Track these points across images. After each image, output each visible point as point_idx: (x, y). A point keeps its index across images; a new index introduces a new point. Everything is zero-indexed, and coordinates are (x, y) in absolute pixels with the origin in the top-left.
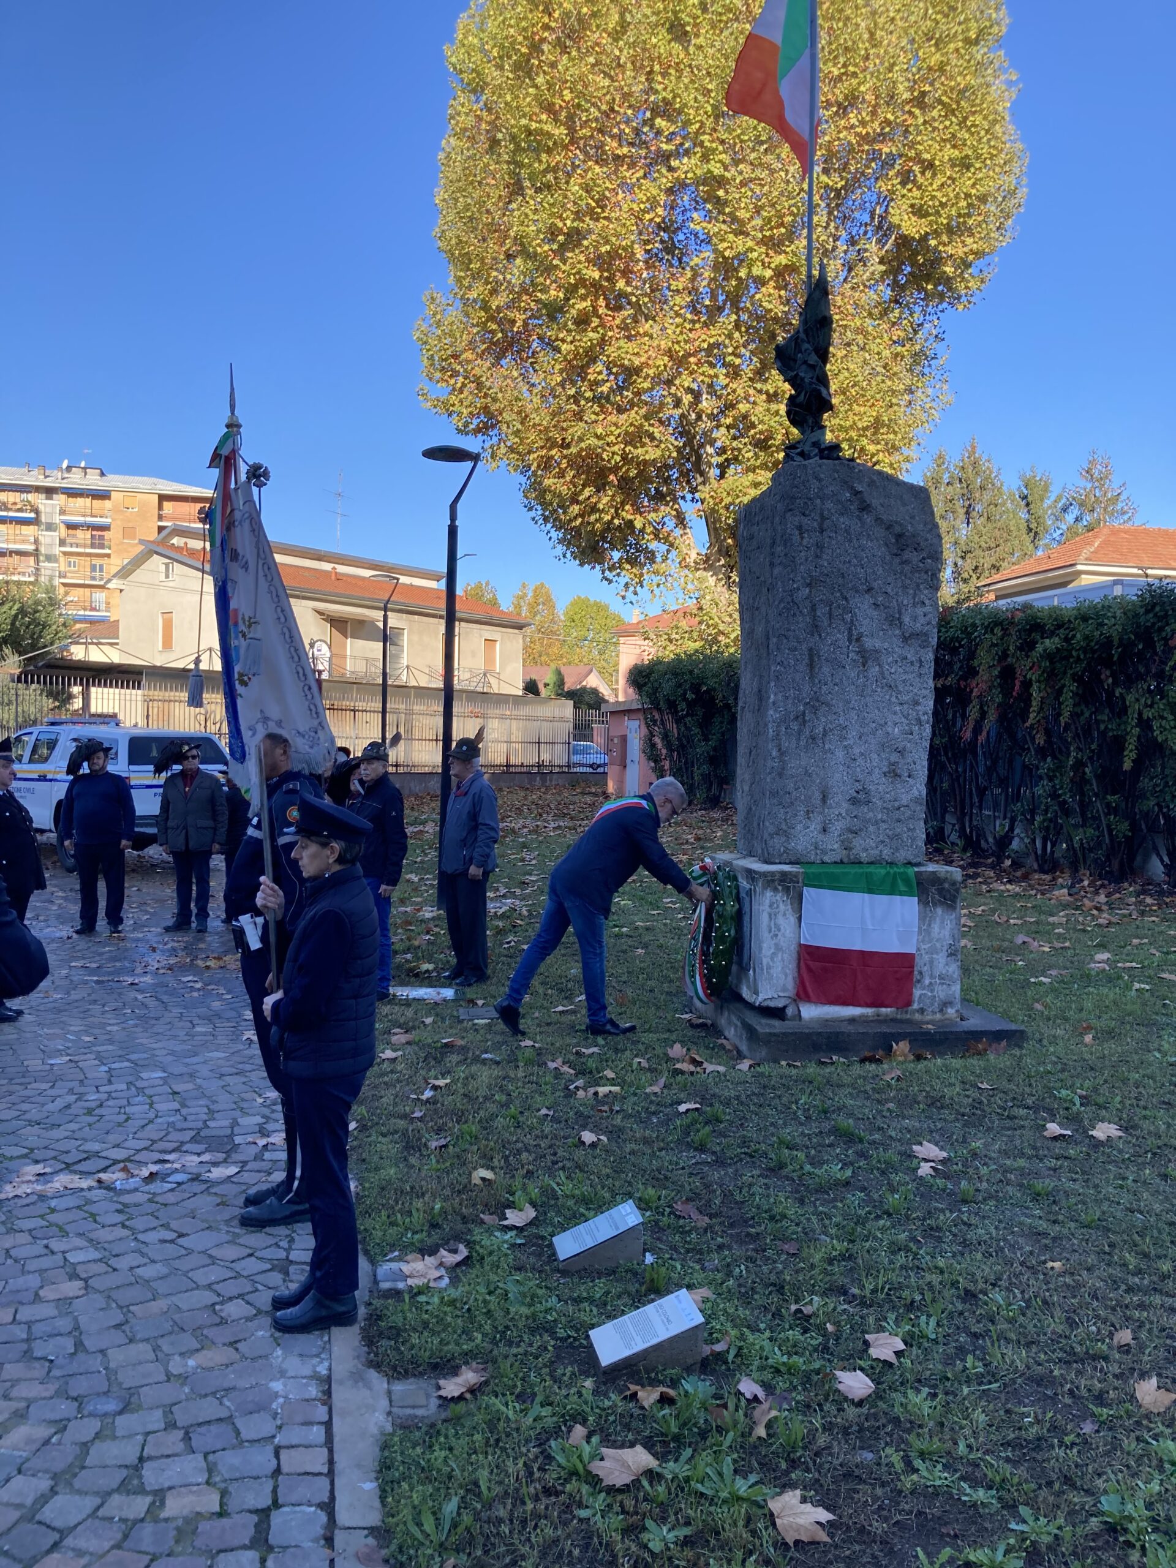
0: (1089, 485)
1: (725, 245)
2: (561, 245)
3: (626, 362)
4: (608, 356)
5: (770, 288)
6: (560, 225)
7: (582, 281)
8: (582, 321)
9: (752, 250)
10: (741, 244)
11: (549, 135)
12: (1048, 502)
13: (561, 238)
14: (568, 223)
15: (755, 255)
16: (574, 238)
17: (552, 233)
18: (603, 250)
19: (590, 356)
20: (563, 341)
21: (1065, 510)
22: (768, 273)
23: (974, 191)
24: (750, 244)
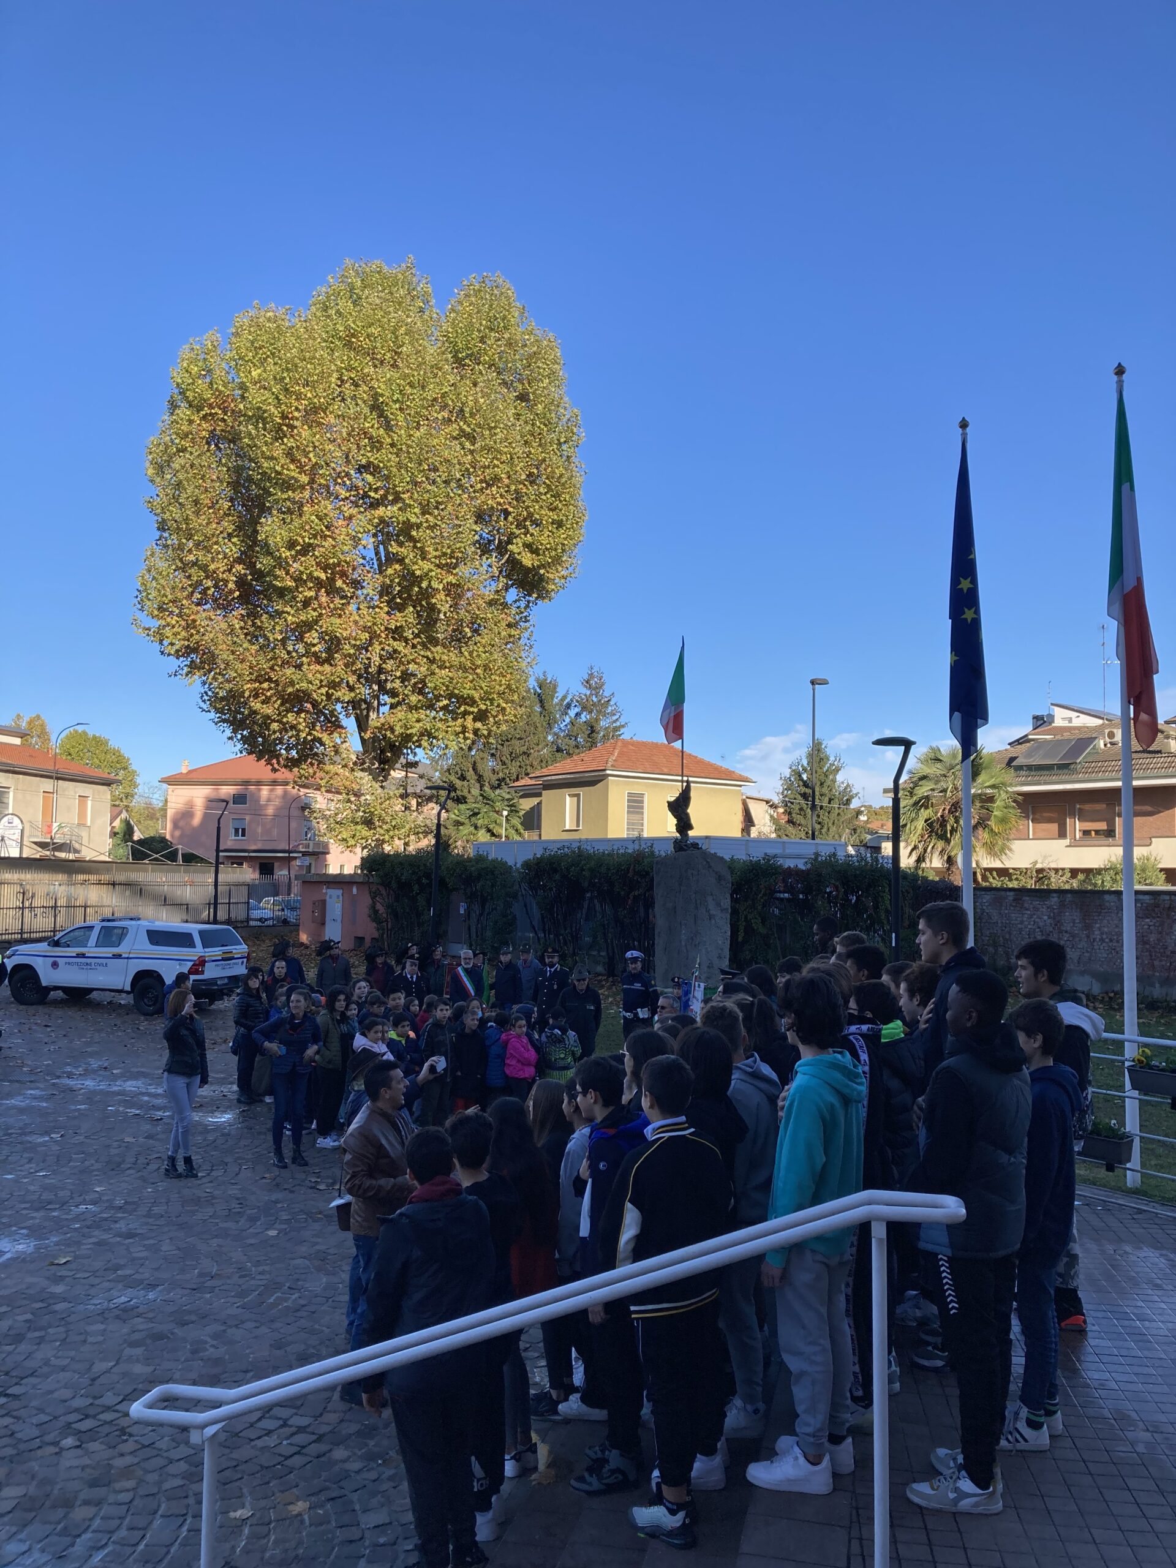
0: (588, 693)
1: (417, 567)
2: (298, 553)
3: (338, 635)
4: (321, 627)
5: (442, 596)
6: (301, 541)
7: (310, 576)
8: (306, 603)
9: (432, 570)
10: (426, 566)
11: (297, 480)
12: (556, 701)
13: (298, 548)
14: (307, 540)
15: (433, 574)
16: (306, 550)
17: (291, 544)
18: (331, 561)
19: (309, 626)
20: (289, 613)
21: (568, 706)
22: (441, 587)
23: (566, 542)
24: (432, 567)
